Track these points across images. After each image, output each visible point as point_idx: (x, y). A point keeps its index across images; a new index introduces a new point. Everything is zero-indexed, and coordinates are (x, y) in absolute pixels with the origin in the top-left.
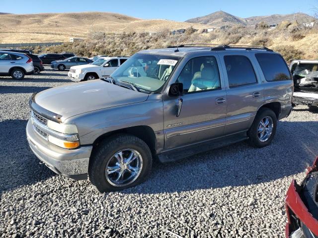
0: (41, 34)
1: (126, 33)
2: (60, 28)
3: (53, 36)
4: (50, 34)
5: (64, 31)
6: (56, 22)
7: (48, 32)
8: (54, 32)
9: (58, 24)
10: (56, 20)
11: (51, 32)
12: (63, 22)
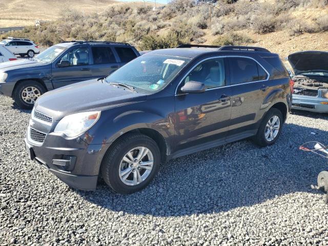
0: (4, 21)
1: (116, 9)
2: (26, 13)
3: (18, 21)
4: (15, 19)
5: (31, 16)
6: (22, 6)
7: (12, 17)
8: (19, 17)
9: (25, 8)
10: (22, 4)
11: (16, 17)
12: (30, 5)
